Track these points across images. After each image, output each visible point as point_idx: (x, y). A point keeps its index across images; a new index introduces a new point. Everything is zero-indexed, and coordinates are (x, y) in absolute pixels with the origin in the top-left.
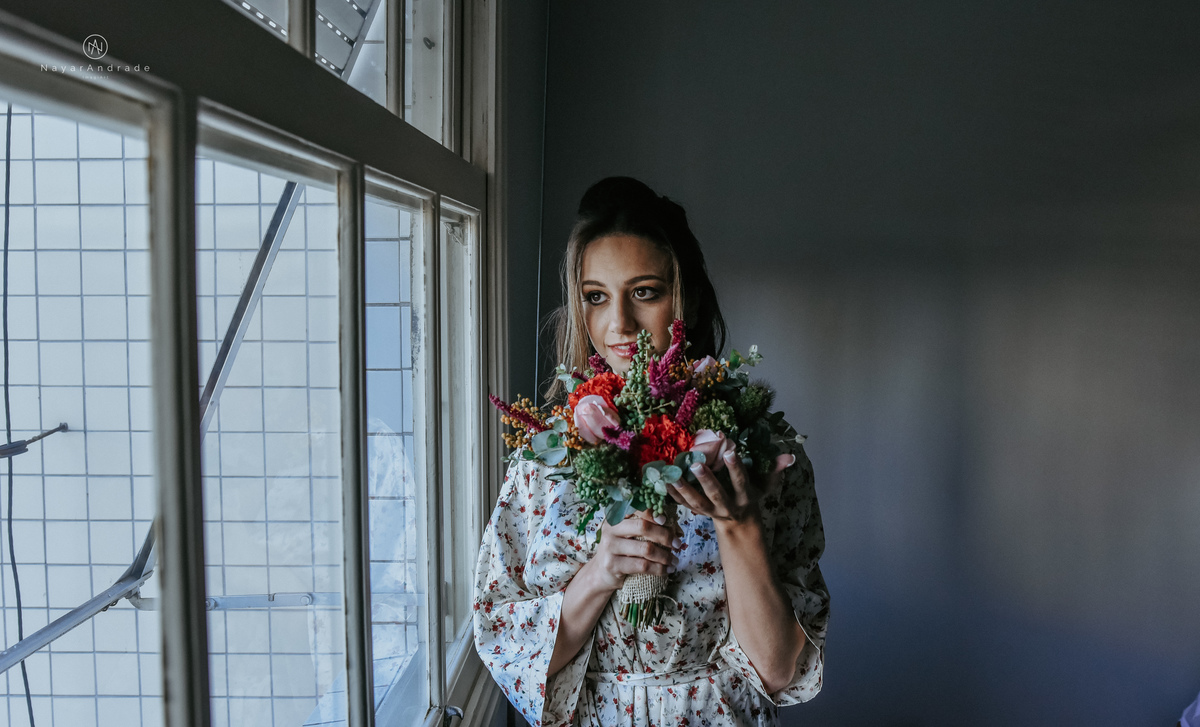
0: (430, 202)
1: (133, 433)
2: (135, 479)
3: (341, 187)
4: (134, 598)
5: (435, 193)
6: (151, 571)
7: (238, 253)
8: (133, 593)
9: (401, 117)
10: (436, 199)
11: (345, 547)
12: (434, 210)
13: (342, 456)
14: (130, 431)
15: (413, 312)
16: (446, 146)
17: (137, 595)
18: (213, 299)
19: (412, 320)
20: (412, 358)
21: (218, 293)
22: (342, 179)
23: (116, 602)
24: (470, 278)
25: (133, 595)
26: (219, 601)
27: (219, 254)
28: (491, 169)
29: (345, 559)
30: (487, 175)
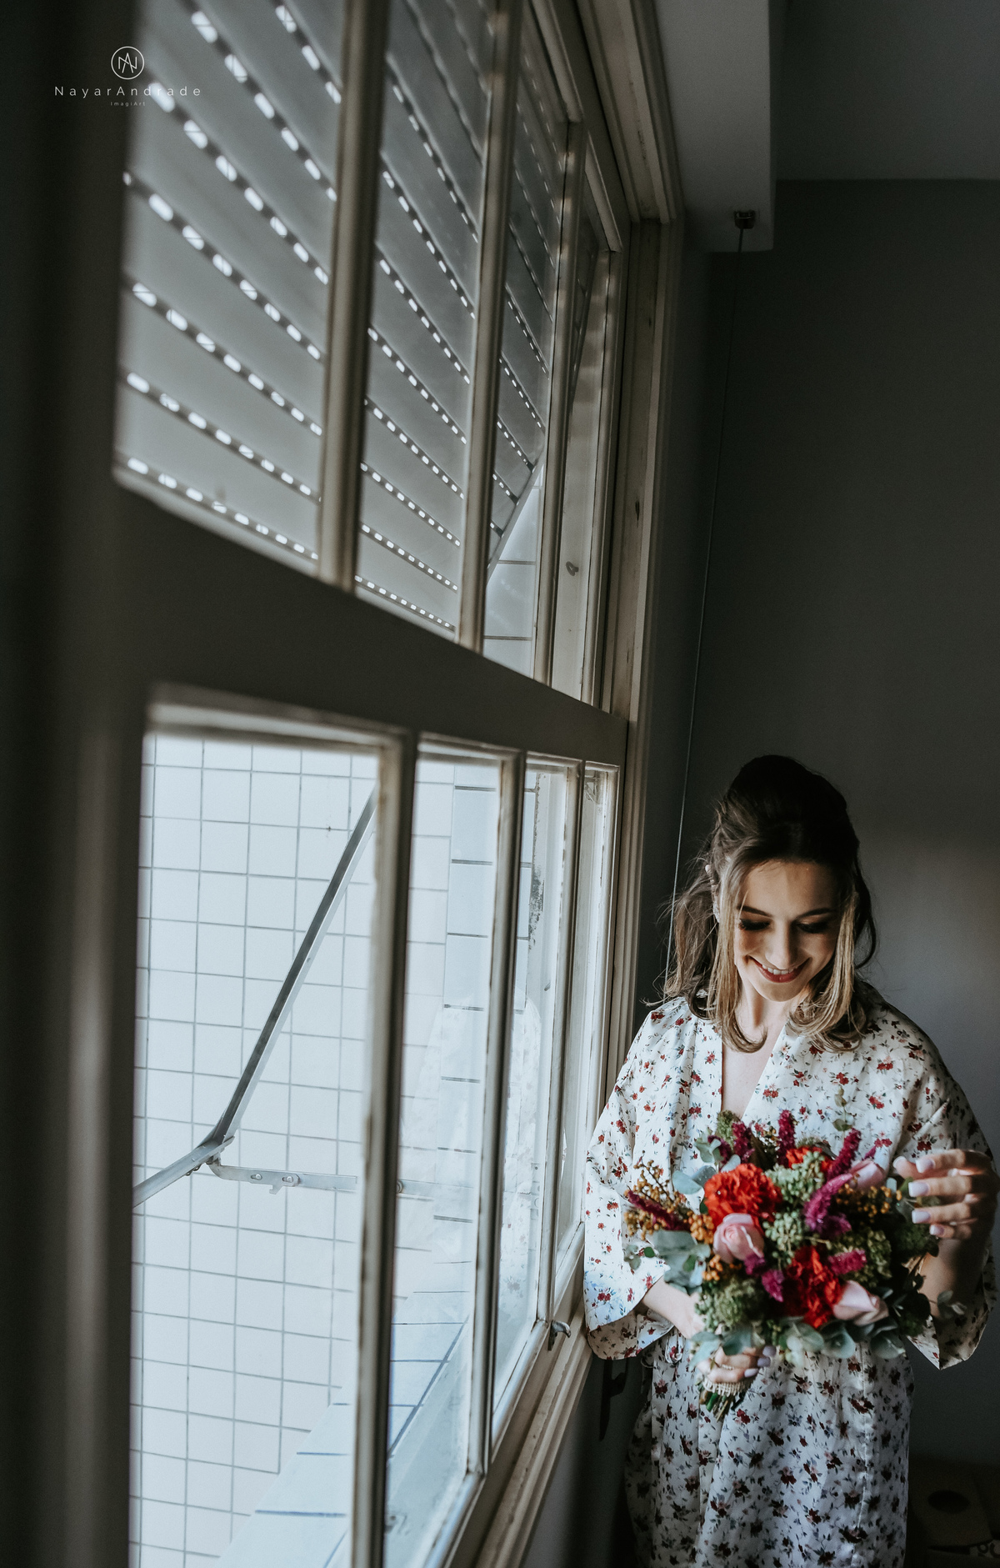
0: (574, 771)
1: (199, 975)
2: (198, 1026)
3: (504, 776)
4: (214, 1165)
5: (581, 761)
6: (232, 1137)
7: (325, 780)
8: (215, 1159)
9: (548, 684)
10: (581, 766)
11: (483, 1145)
12: (578, 780)
13: (487, 1052)
14: (196, 973)
15: (534, 875)
16: (585, 700)
17: (217, 1161)
18: (295, 830)
19: (533, 884)
20: (530, 927)
21: (301, 825)
22: (506, 768)
23: (199, 1167)
24: (602, 843)
25: (213, 1161)
26: (302, 1177)
27: (304, 778)
28: (634, 717)
29: (482, 1158)
30: (628, 723)
